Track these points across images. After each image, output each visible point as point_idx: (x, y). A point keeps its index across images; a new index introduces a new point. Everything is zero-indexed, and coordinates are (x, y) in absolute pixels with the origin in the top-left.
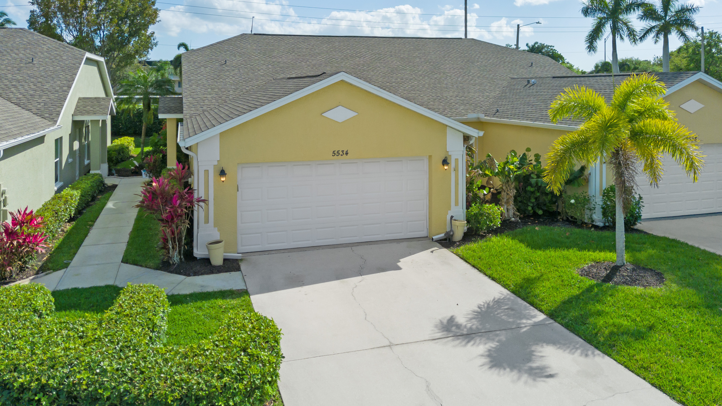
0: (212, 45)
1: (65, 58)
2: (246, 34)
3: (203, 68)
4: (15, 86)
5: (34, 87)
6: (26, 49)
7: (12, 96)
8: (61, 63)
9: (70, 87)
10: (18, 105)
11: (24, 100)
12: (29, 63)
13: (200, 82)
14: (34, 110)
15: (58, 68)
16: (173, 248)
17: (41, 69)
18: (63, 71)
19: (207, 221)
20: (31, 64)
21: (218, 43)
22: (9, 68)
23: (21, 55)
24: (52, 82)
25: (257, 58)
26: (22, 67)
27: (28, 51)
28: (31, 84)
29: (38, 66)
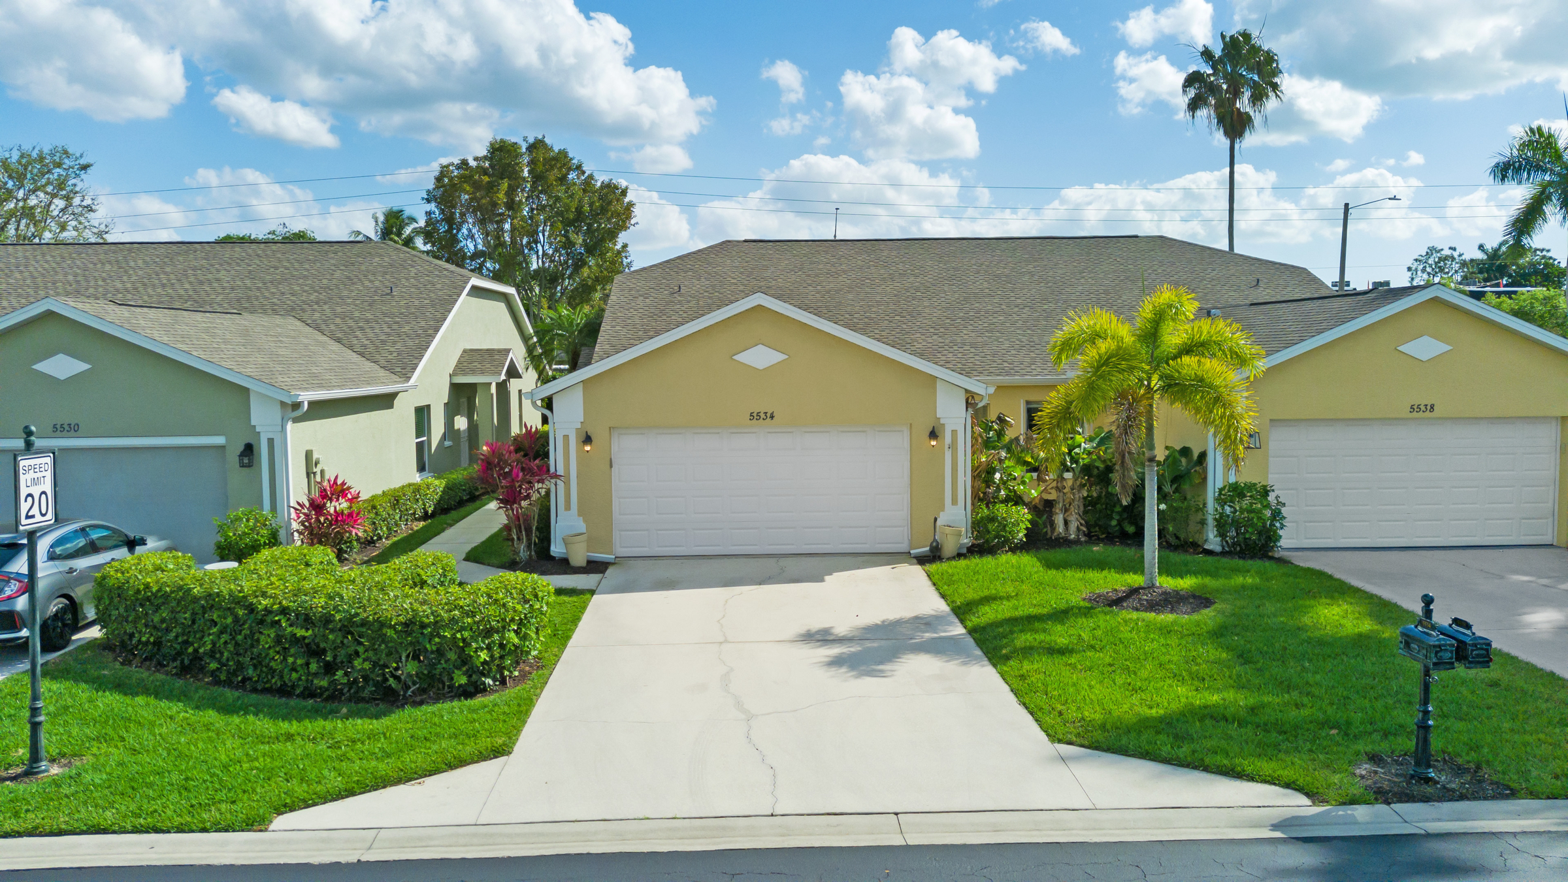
0: (667, 262)
1: (439, 286)
2: (729, 241)
3: (641, 298)
4: (362, 329)
5: (388, 330)
6: (386, 273)
7: (356, 342)
8: (432, 295)
9: (437, 330)
10: (362, 354)
11: (371, 349)
12: (387, 294)
13: (629, 321)
14: (383, 362)
15: (427, 301)
16: (519, 539)
17: (402, 303)
18: (433, 306)
19: (568, 507)
20: (389, 297)
21: (679, 258)
22: (358, 302)
23: (377, 283)
24: (414, 323)
25: (733, 281)
26: (374, 301)
27: (387, 277)
28: (385, 326)
29: (398, 299)
